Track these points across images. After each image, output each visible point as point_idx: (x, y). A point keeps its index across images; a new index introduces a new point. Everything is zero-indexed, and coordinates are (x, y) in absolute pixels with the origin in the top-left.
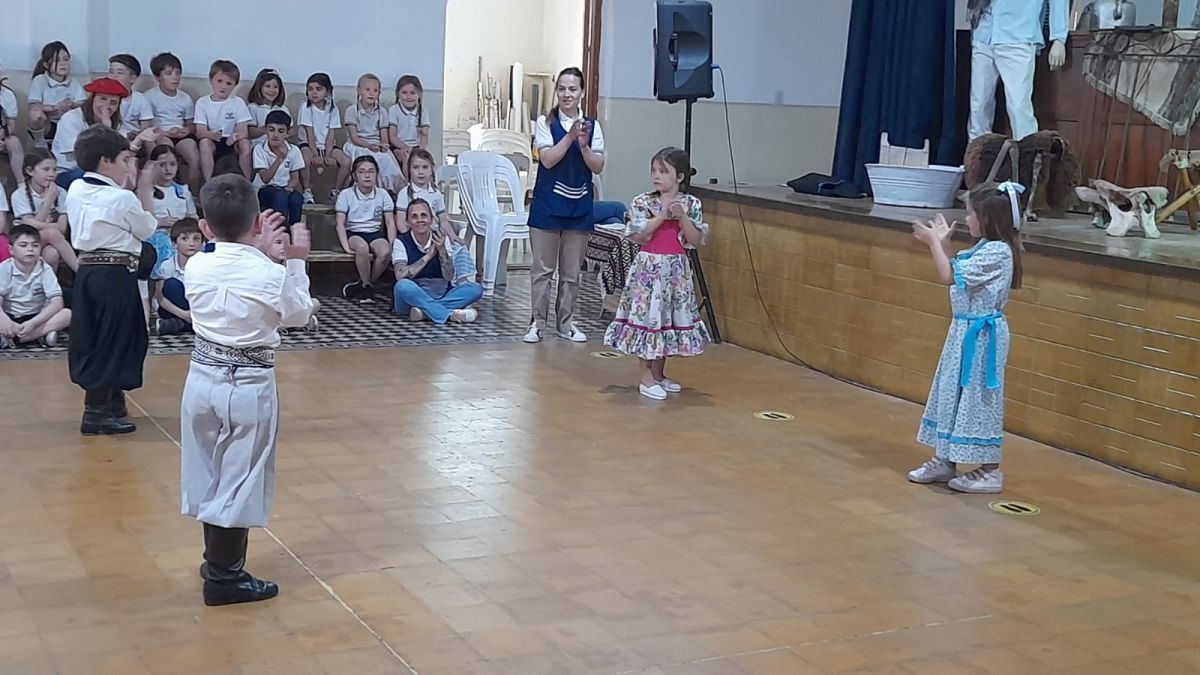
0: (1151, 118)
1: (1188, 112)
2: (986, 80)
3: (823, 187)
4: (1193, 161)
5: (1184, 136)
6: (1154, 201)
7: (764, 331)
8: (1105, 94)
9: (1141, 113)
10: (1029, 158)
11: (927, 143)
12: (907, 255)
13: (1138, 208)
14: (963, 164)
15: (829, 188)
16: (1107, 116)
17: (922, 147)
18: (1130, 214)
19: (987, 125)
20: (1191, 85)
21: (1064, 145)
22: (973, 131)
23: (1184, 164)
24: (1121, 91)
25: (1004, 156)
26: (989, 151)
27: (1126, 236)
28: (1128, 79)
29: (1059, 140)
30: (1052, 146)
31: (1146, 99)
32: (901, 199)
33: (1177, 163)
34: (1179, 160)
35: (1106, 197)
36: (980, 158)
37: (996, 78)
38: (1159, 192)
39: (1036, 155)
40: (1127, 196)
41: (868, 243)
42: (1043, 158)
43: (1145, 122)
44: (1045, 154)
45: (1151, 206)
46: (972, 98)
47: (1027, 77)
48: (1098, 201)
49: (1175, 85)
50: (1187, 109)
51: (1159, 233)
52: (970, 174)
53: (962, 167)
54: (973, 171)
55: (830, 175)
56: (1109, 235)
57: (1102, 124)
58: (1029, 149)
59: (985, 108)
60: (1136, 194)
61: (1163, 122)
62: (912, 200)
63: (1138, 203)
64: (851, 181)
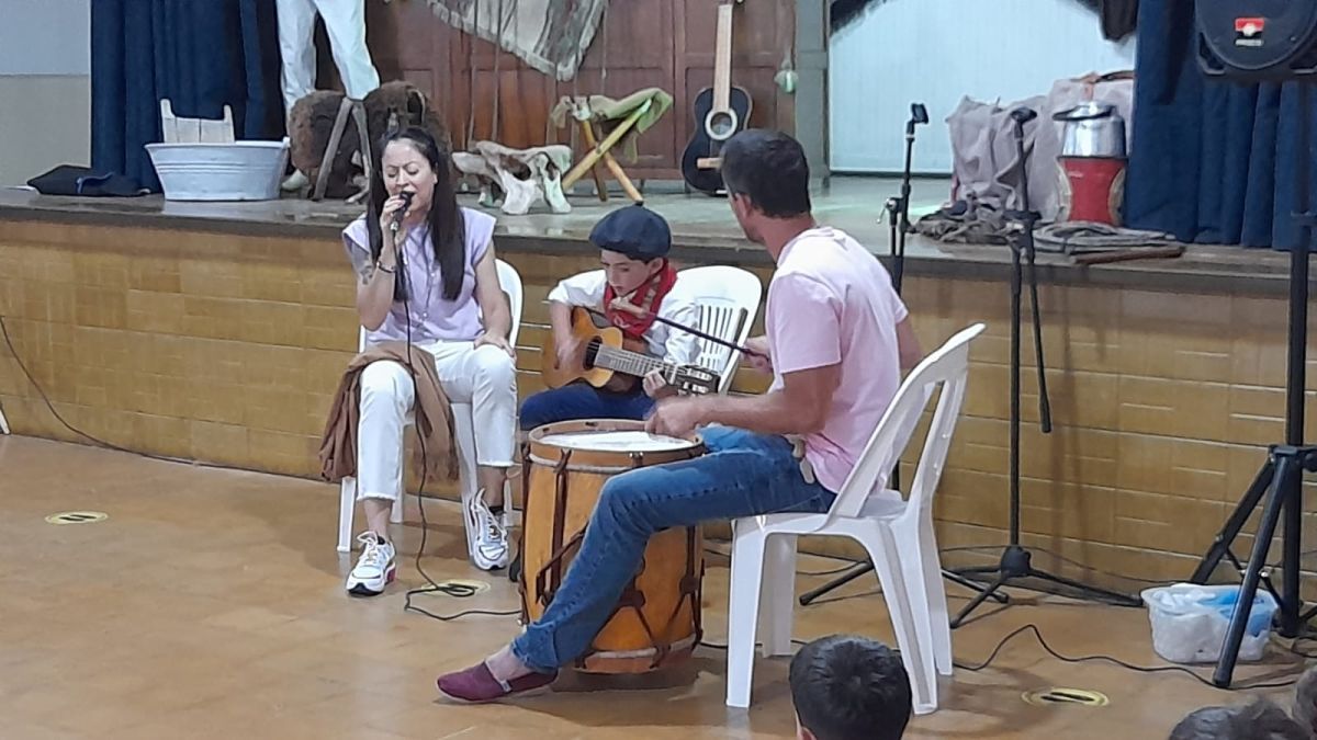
0: (527, 60)
1: (571, 49)
2: (299, 19)
3: (84, 183)
4: (595, 109)
5: (571, 81)
6: (557, 164)
7: (25, 403)
8: (462, 31)
9: (511, 53)
10: (380, 120)
11: (228, 110)
12: (232, 267)
13: (540, 174)
14: (286, 135)
15: (94, 186)
16: (468, 61)
17: (221, 117)
18: (530, 183)
19: (309, 81)
20: (571, 13)
21: (423, 101)
22: (289, 90)
23: (584, 114)
24: (482, 24)
25: (345, 120)
26: (321, 117)
27: (528, 213)
28: (489, 11)
29: (416, 94)
30: (409, 103)
31: (516, 34)
32: (205, 191)
33: (576, 114)
34: (579, 108)
35: (495, 163)
36: (312, 126)
37: (312, 16)
38: (561, 153)
39: (389, 116)
40: (523, 160)
41: (175, 255)
42: (399, 119)
43: (519, 64)
44: (401, 113)
45: (554, 171)
46: (282, 45)
47: (356, 13)
48: (484, 171)
49: (551, 14)
50: (570, 44)
51: (569, 206)
52: (299, 149)
53: (286, 140)
54: (303, 144)
55: (88, 165)
56: (507, 214)
57: (463, 72)
58: (377, 108)
59: (303, 57)
60: (533, 156)
61: (542, 64)
62: (222, 191)
63: (538, 169)
64: (123, 172)
